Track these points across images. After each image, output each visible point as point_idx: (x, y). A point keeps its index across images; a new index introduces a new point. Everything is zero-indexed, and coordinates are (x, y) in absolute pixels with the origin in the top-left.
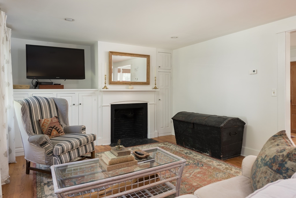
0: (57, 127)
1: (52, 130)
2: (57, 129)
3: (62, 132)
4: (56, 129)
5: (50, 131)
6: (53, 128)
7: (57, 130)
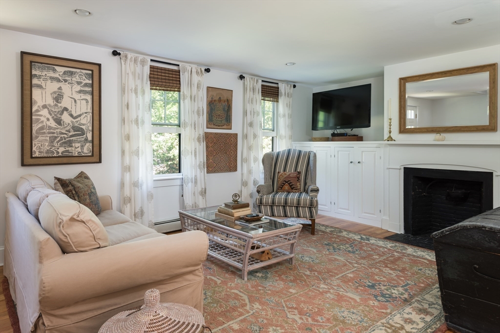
0: (291, 183)
1: (284, 184)
2: (291, 184)
3: (296, 189)
4: (289, 184)
5: (283, 184)
6: (287, 182)
7: (291, 186)
